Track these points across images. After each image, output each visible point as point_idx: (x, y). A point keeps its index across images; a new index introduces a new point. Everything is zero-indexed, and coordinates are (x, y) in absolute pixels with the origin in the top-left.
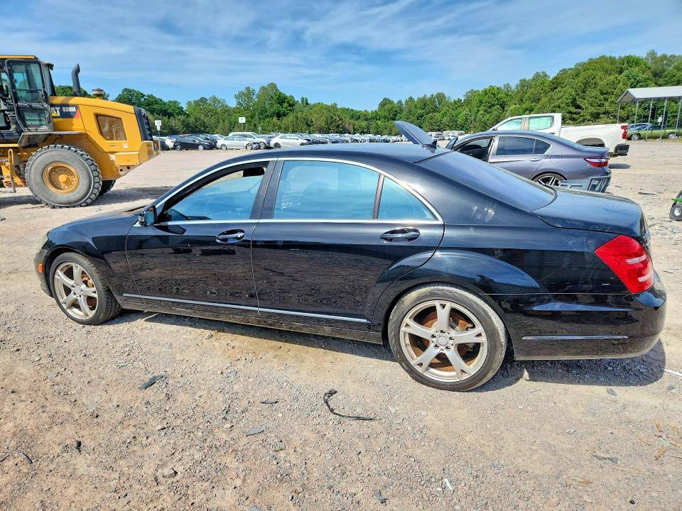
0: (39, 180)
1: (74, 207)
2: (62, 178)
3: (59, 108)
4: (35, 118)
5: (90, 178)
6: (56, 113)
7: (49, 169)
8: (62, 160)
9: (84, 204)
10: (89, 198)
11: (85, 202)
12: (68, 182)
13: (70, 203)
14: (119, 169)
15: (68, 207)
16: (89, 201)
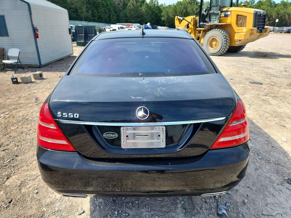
0: (206, 44)
1: (214, 56)
2: (214, 43)
3: (224, 13)
4: (214, 18)
5: (222, 44)
6: (223, 15)
7: (211, 39)
8: (216, 36)
9: (218, 55)
10: (220, 53)
11: (218, 54)
12: (216, 45)
13: (213, 54)
14: (236, 41)
15: (212, 55)
16: (220, 54)
